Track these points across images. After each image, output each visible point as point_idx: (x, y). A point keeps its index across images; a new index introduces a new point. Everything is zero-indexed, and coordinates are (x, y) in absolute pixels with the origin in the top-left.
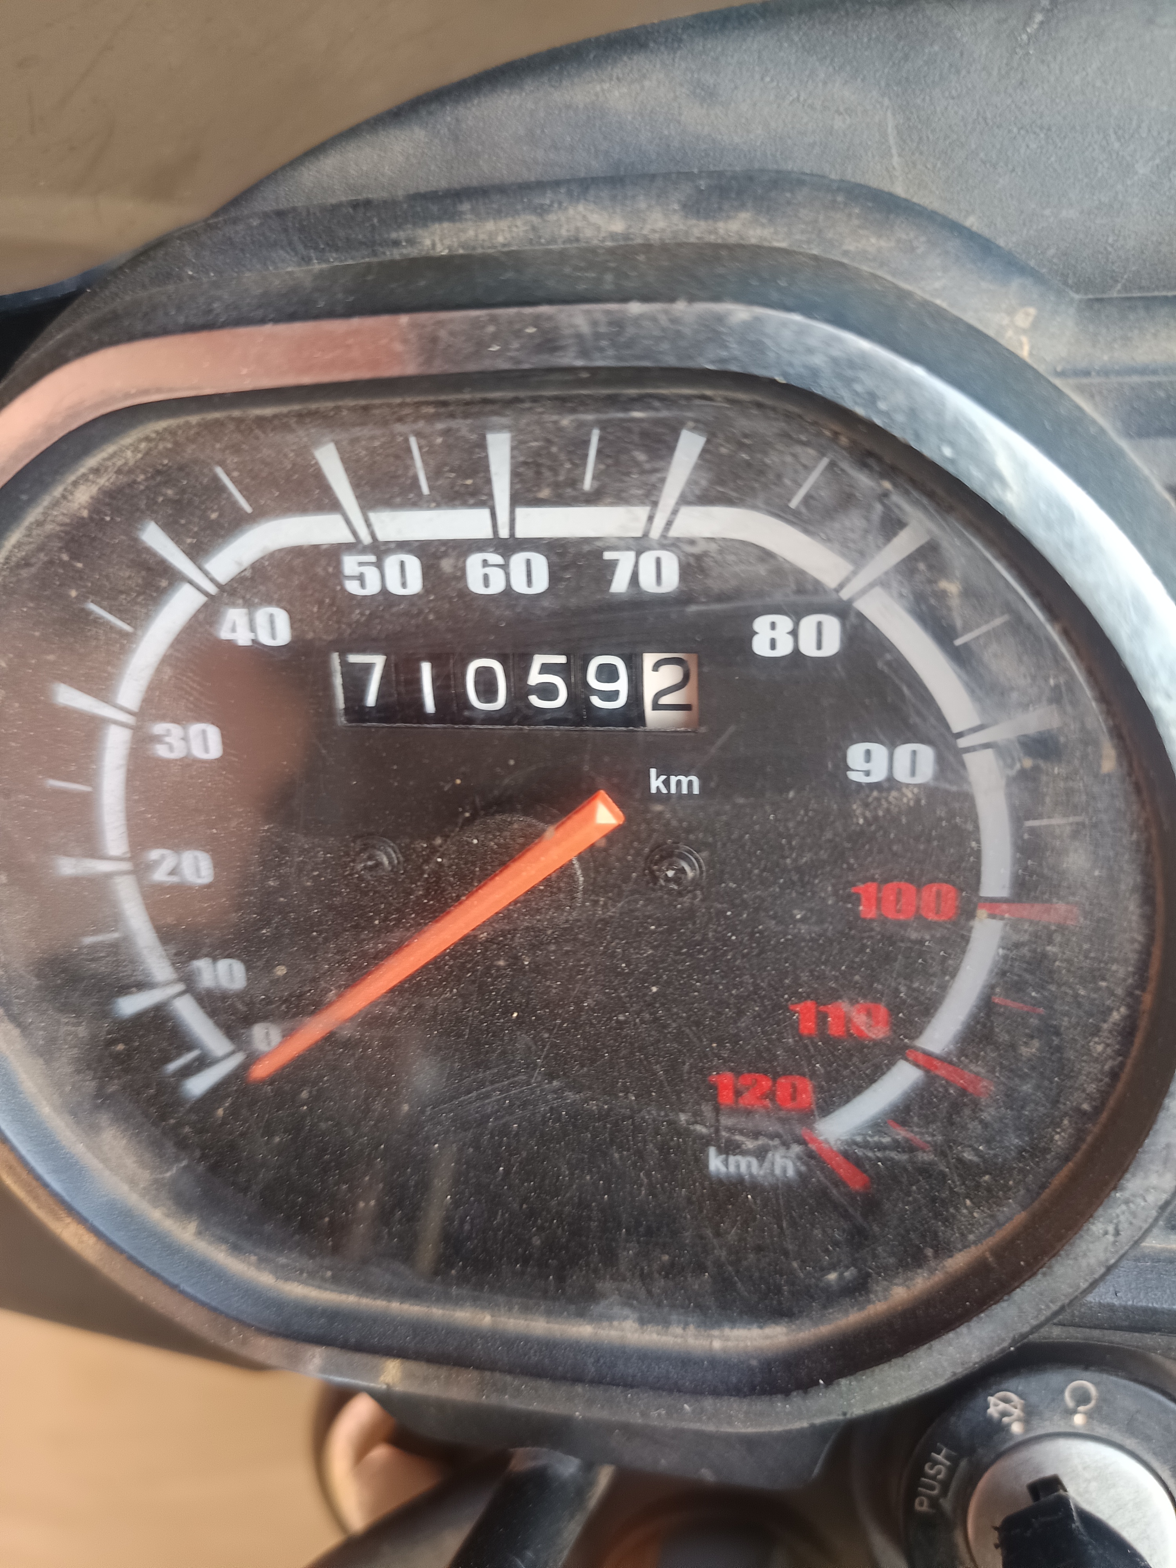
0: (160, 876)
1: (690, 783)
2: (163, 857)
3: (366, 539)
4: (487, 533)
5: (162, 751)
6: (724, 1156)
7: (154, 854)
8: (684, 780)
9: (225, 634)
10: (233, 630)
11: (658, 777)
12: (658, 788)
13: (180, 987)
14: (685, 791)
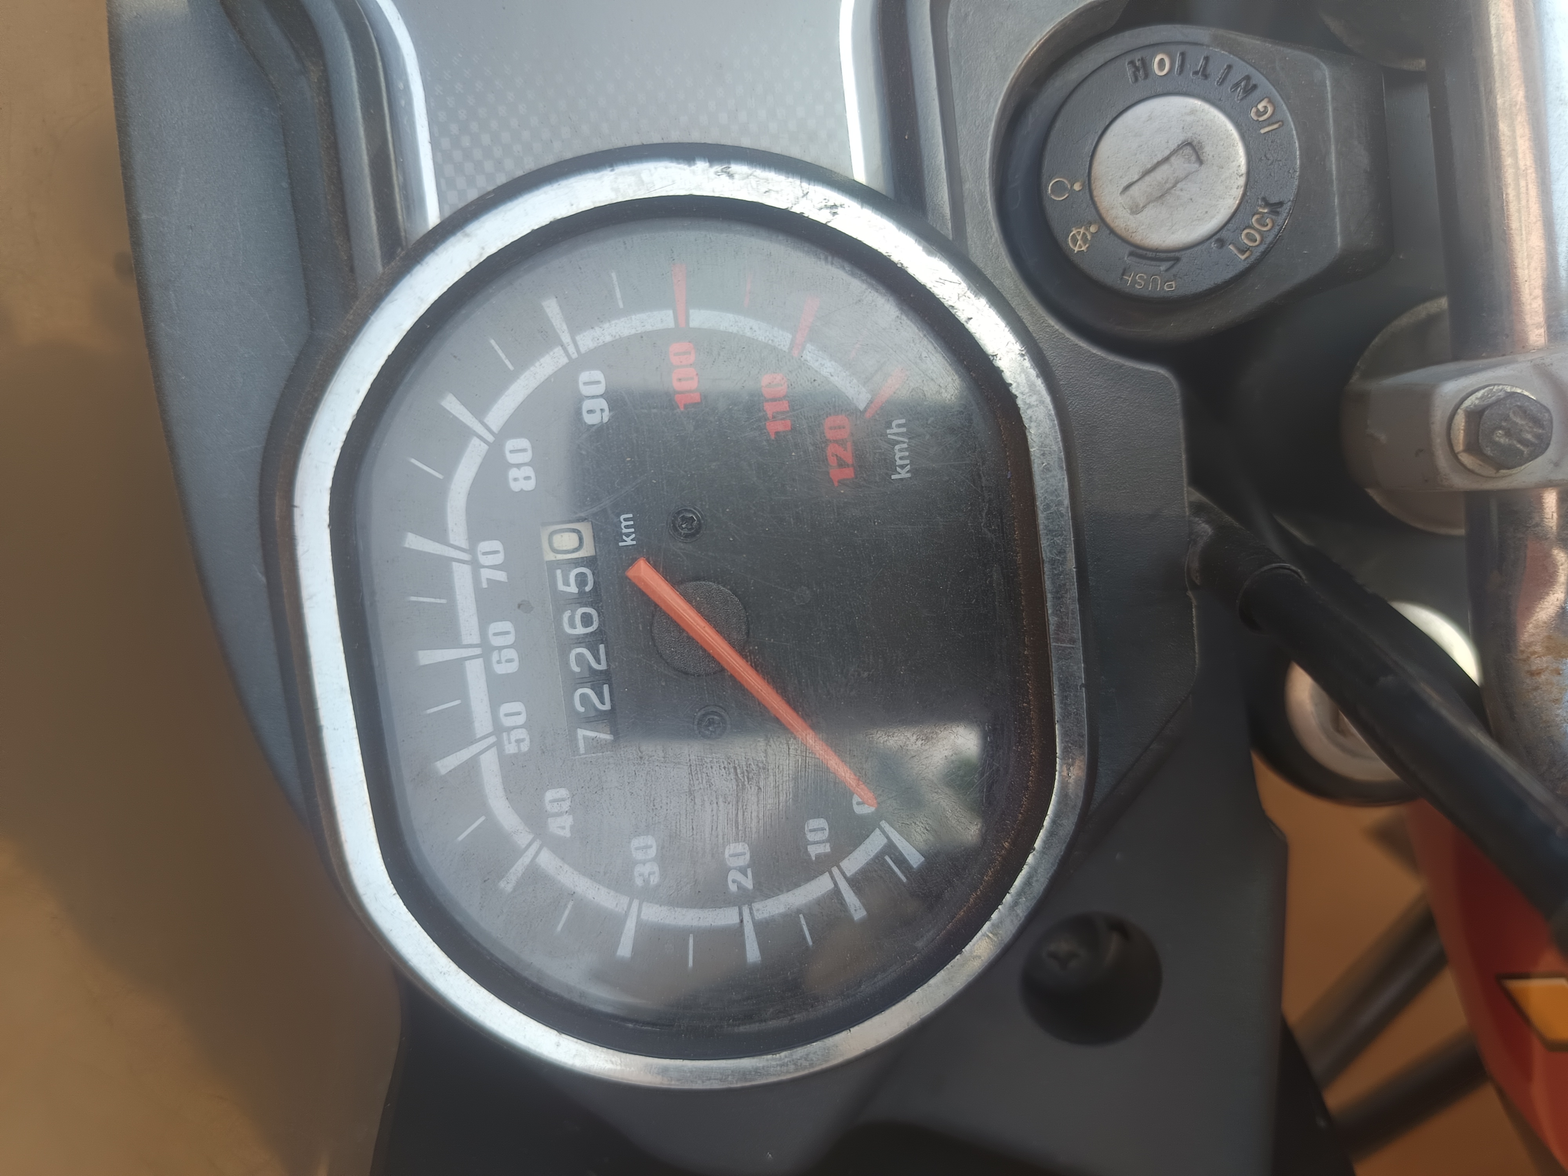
0: (748, 884)
1: (625, 520)
2: (734, 881)
3: (492, 739)
4: (480, 661)
5: (654, 880)
6: (898, 469)
7: (733, 888)
8: (624, 524)
9: (566, 833)
10: (563, 828)
11: (626, 541)
12: (632, 540)
13: (835, 870)
14: (632, 523)
